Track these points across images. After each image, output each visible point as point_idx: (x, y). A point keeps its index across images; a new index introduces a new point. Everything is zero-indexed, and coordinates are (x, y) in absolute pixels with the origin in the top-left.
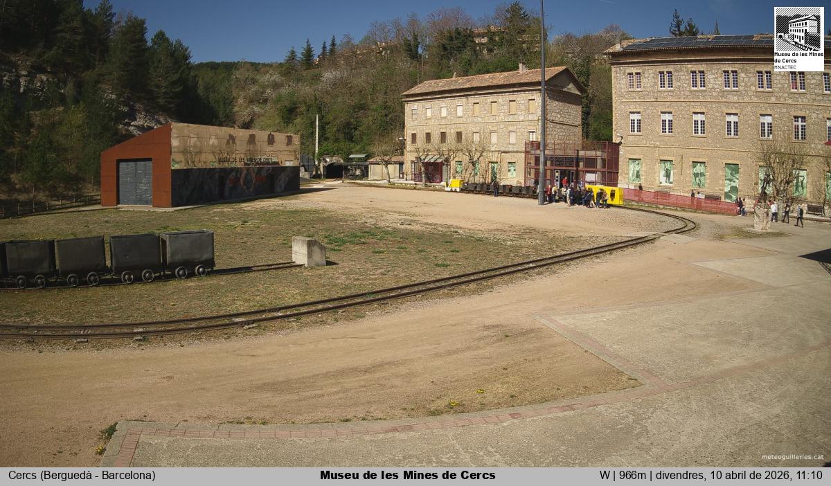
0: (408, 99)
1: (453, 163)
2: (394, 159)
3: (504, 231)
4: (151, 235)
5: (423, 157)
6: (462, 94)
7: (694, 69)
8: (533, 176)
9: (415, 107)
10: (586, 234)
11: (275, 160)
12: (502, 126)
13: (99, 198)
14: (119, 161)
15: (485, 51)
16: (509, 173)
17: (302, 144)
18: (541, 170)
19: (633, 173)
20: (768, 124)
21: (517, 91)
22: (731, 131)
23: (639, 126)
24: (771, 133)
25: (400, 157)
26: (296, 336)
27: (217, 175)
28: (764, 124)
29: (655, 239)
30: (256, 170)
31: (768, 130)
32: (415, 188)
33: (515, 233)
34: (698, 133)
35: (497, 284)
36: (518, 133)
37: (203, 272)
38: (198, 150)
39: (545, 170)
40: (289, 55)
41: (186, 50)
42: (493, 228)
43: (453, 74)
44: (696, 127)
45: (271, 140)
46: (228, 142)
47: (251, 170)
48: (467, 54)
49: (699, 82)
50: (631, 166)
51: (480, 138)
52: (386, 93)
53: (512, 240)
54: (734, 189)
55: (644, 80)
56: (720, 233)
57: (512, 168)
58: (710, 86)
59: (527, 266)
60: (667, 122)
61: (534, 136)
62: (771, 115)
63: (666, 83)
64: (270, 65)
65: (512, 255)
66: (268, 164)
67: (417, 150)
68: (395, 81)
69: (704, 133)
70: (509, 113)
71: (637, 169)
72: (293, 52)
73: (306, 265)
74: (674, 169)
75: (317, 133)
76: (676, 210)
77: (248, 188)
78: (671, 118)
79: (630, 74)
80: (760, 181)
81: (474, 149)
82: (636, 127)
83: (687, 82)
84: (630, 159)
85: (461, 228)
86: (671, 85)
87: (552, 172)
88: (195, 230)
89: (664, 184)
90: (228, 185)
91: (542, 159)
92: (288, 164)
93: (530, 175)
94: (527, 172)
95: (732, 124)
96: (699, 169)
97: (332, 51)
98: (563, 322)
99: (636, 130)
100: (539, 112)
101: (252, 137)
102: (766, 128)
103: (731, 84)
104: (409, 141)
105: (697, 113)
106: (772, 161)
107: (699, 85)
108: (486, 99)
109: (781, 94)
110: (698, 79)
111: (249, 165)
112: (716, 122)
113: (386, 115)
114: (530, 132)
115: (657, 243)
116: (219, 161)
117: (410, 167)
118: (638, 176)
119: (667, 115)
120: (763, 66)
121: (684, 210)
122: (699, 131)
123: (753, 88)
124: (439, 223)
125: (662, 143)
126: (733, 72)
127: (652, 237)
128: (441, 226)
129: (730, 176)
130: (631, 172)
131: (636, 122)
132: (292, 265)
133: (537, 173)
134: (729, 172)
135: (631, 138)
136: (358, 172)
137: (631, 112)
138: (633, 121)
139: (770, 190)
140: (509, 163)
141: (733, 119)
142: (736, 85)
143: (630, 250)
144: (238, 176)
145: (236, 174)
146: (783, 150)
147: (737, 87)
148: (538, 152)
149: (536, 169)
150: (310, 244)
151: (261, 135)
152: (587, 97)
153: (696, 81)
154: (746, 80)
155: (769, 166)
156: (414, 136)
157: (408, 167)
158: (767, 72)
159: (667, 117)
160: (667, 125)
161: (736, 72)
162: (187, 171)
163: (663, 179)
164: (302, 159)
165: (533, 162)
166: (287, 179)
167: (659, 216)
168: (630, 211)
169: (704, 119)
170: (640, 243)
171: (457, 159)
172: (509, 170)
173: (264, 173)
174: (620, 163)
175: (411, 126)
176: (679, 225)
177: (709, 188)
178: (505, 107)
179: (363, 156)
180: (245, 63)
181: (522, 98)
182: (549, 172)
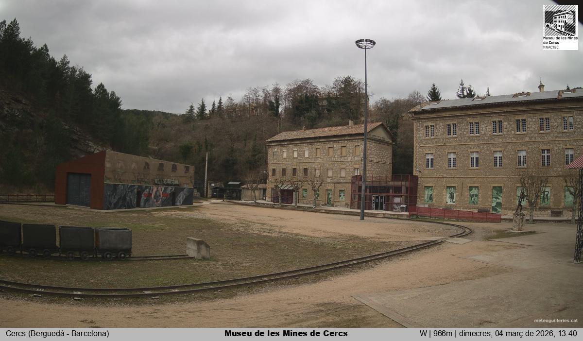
0: (270, 144)
1: (301, 190)
2: (259, 186)
3: (335, 238)
4: (89, 228)
5: (280, 186)
6: (309, 141)
7: (471, 121)
8: (356, 200)
9: (276, 150)
10: (393, 240)
11: (176, 182)
12: (336, 165)
13: (53, 197)
14: (68, 173)
15: (326, 111)
16: (341, 198)
17: (196, 173)
18: (362, 196)
19: (428, 196)
20: (523, 157)
21: (347, 140)
22: (497, 164)
23: (432, 163)
24: (525, 163)
25: (264, 185)
26: (187, 306)
27: (136, 190)
28: (521, 156)
29: (441, 242)
30: (163, 188)
31: (523, 161)
32: (273, 207)
33: (343, 240)
34: (473, 166)
35: (331, 275)
36: (348, 170)
37: (124, 257)
38: (123, 171)
39: (366, 195)
40: (189, 108)
41: (118, 99)
42: (327, 235)
43: (302, 127)
44: (472, 162)
45: (174, 168)
46: (145, 167)
47: (160, 188)
48: (313, 113)
49: (475, 130)
50: (426, 192)
51: (321, 173)
52: (255, 140)
53: (340, 245)
54: (499, 204)
55: (436, 131)
56: (489, 235)
57: (342, 194)
58: (483, 132)
59: (351, 263)
60: (452, 160)
61: (358, 171)
62: (525, 150)
63: (452, 132)
64: (176, 115)
65: (341, 255)
66: (171, 185)
67: (276, 180)
68: (262, 131)
69: (478, 166)
70: (341, 156)
71: (430, 193)
72: (192, 107)
73: (196, 258)
74: (457, 192)
75: (207, 165)
76: (458, 221)
77: (157, 201)
78: (455, 157)
79: (426, 127)
80: (517, 198)
81: (316, 181)
82: (430, 164)
83: (467, 130)
84: (425, 187)
85: (306, 236)
86: (455, 133)
87: (370, 197)
88: (119, 228)
89: (449, 203)
90: (143, 198)
91: (363, 188)
92: (185, 186)
93: (355, 199)
94: (353, 197)
95: (498, 159)
96: (474, 192)
97: (220, 107)
98: (376, 301)
99: (430, 166)
100: (362, 155)
101: (161, 165)
102: (522, 160)
103: (498, 131)
104: (270, 174)
105: (474, 152)
106: (526, 182)
107: (475, 132)
108: (325, 146)
109: (532, 135)
110: (475, 128)
111: (158, 185)
112: (487, 158)
113: (255, 155)
114: (355, 169)
115: (443, 245)
116: (138, 180)
117: (271, 192)
118: (431, 198)
119: (452, 154)
120: (520, 116)
121: (463, 221)
122: (475, 165)
123: (513, 132)
124: (290, 232)
125: (448, 175)
126: (499, 121)
127: (440, 240)
128: (292, 234)
129: (496, 195)
130: (426, 196)
131: (430, 160)
132: (186, 258)
133: (360, 196)
134: (495, 192)
135: (426, 172)
136: (234, 195)
137: (426, 154)
138: (428, 160)
139: (524, 203)
140: (340, 191)
141: (498, 155)
142: (501, 130)
143: (423, 251)
144: (151, 192)
145: (149, 191)
146: (534, 174)
147: (502, 132)
148: (361, 183)
149: (359, 195)
150: (199, 243)
151: (168, 165)
152: (396, 143)
153: (473, 129)
154: (508, 126)
155: (523, 186)
156: (274, 170)
157: (269, 193)
158: (523, 120)
159: (452, 156)
160: (452, 162)
161: (501, 121)
162: (115, 186)
163: (448, 200)
164: (195, 183)
165: (357, 190)
166: (185, 196)
167: (445, 226)
168: (424, 223)
169: (478, 156)
170: (432, 245)
171: (303, 188)
172: (340, 196)
173: (169, 191)
174: (418, 190)
175: (272, 164)
176: (460, 231)
177: (481, 205)
178: (338, 151)
179: (238, 183)
180: (159, 112)
181: (350, 145)
182: (368, 197)
